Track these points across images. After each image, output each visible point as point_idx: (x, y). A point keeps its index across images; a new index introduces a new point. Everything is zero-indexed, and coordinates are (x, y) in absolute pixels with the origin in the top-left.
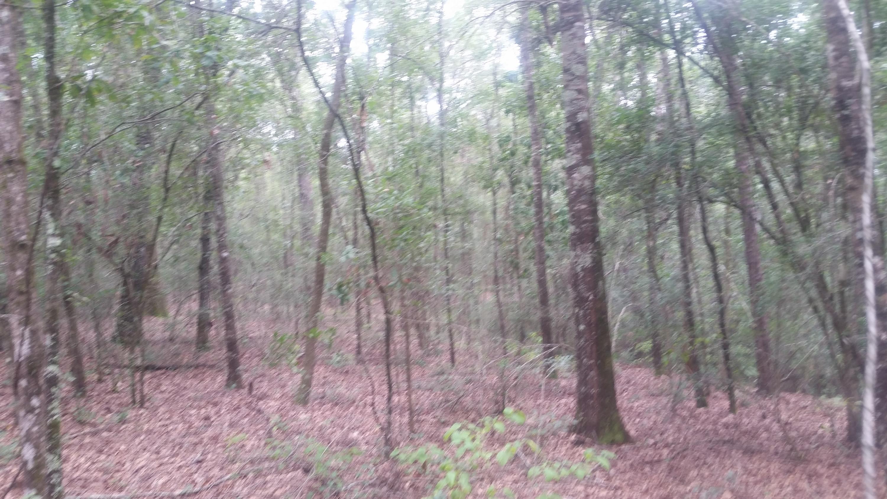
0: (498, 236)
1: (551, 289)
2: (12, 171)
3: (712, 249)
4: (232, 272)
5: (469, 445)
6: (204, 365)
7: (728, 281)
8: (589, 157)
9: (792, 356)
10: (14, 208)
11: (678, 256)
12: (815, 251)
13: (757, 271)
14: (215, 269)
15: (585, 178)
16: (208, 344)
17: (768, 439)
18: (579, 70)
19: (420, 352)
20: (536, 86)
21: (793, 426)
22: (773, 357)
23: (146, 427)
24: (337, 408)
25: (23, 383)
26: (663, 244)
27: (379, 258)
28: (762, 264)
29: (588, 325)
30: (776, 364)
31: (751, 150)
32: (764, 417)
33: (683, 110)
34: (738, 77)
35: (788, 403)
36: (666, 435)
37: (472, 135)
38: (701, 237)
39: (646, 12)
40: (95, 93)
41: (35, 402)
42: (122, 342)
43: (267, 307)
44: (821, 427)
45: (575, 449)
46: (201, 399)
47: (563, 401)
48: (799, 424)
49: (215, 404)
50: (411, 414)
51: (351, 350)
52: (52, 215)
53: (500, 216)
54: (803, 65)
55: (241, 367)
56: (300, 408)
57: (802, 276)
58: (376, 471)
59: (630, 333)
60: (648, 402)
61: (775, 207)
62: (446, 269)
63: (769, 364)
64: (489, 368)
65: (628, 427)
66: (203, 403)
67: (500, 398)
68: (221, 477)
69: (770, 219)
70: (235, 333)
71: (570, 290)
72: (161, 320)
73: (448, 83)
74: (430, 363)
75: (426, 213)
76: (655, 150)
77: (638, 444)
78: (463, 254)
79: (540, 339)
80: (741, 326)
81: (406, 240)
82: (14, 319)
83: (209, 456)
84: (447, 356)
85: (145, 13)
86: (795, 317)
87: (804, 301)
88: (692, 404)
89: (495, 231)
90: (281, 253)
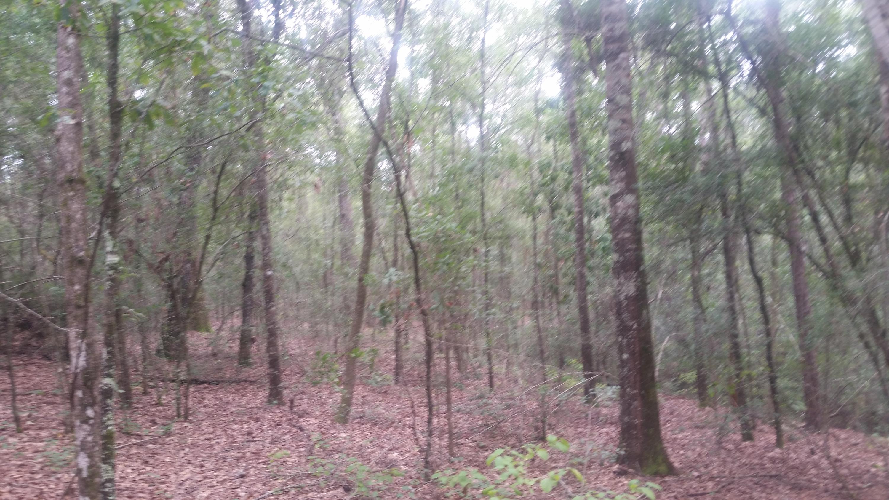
0: (538, 260)
1: (591, 315)
2: (72, 190)
3: (759, 281)
4: (274, 290)
5: (511, 470)
6: (245, 381)
7: (775, 313)
8: (634, 186)
9: (841, 391)
10: (74, 225)
11: (724, 286)
12: (866, 286)
13: (805, 304)
14: (258, 286)
15: (629, 207)
16: (251, 361)
17: (816, 476)
18: (622, 99)
19: (457, 375)
20: (578, 113)
21: (844, 463)
22: (821, 392)
23: (190, 440)
24: (376, 428)
25: (79, 394)
26: (709, 275)
27: (422, 281)
28: (810, 297)
29: (632, 354)
30: (825, 398)
31: (799, 182)
32: (812, 452)
33: (728, 141)
34: (785, 108)
35: (837, 439)
36: (711, 468)
37: (513, 161)
38: (747, 267)
39: (691, 44)
40: (154, 118)
41: (90, 413)
42: (167, 356)
43: (306, 325)
44: (874, 466)
45: (618, 480)
46: (244, 414)
47: (605, 430)
48: (850, 461)
49: (257, 420)
50: (450, 438)
51: (390, 371)
52: (111, 233)
53: (540, 241)
54: (853, 99)
55: (282, 384)
56: (339, 426)
57: (853, 311)
58: (416, 493)
59: (675, 364)
60: (692, 435)
61: (823, 240)
62: (485, 293)
63: (817, 399)
64: (528, 394)
65: (672, 459)
66: (245, 419)
67: (540, 425)
68: (264, 493)
69: (818, 251)
70: (277, 350)
71: (612, 318)
72: (205, 335)
73: (489, 108)
74: (468, 385)
75: (468, 238)
76: (701, 181)
77: (683, 476)
78: (502, 279)
79: (581, 366)
80: (789, 358)
81: (448, 264)
82: (73, 332)
83: (252, 471)
84: (486, 380)
85: (203, 42)
86: (845, 352)
87: (854, 335)
88: (738, 437)
89: (535, 255)
90: (321, 272)
